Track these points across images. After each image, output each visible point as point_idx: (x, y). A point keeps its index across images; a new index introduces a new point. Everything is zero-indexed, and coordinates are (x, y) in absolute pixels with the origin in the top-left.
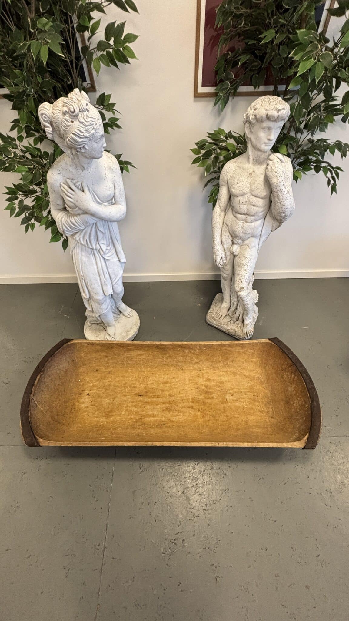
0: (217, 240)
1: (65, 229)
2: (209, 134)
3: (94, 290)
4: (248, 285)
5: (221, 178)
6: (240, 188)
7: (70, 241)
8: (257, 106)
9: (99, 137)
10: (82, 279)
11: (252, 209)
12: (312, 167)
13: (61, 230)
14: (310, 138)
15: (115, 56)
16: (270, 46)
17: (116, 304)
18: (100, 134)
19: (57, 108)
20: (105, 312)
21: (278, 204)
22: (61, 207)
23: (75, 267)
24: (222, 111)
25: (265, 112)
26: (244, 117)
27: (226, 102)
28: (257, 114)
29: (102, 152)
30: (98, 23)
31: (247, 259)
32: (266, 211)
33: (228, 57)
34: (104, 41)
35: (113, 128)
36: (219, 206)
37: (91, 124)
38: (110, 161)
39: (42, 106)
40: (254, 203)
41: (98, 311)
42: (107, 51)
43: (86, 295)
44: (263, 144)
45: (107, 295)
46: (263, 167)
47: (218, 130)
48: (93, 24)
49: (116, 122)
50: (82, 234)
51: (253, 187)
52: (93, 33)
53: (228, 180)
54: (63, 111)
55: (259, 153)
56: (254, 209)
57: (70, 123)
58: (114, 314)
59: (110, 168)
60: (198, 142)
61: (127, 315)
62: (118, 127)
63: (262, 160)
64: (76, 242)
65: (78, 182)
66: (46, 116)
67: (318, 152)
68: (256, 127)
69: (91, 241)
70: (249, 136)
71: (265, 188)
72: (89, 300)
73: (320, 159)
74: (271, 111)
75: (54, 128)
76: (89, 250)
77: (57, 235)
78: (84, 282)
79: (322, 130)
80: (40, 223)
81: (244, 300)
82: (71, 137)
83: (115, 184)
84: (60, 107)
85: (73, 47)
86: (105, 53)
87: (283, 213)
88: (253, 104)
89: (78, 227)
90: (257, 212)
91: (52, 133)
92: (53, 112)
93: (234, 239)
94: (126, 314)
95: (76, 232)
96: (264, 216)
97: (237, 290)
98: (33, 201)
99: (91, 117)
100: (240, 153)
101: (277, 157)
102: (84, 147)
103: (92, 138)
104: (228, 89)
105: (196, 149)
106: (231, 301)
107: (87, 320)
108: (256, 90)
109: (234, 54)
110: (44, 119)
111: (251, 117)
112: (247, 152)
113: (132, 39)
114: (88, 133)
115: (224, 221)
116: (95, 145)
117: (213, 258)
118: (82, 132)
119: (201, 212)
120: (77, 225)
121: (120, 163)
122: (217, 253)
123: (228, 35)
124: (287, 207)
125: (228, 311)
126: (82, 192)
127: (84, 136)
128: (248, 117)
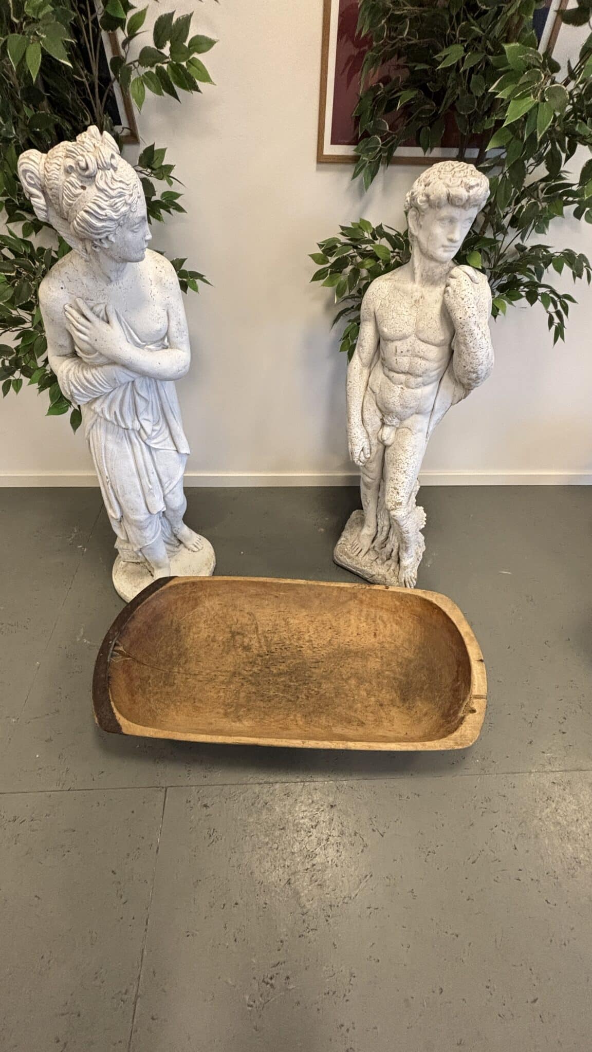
0: (355, 418)
1: (75, 391)
2: (342, 228)
3: (130, 505)
4: (409, 499)
5: (363, 307)
6: (397, 325)
7: (85, 412)
8: (431, 179)
9: (137, 221)
10: (108, 483)
11: (419, 364)
12: (523, 294)
13: (67, 393)
14: (519, 244)
15: (174, 78)
16: (453, 75)
17: (172, 527)
18: (139, 215)
19: (55, 161)
20: (150, 543)
21: (465, 358)
22: (68, 351)
23: (95, 461)
24: (366, 189)
25: (445, 190)
26: (406, 198)
27: (373, 174)
28: (431, 194)
29: (143, 250)
30: (142, 15)
31: (408, 453)
32: (443, 368)
33: (379, 93)
34: (154, 49)
35: (169, 212)
36: (360, 356)
37: (121, 195)
38: (159, 269)
39: (25, 156)
40: (422, 354)
41: (138, 540)
42: (157, 67)
43: (114, 512)
44: (440, 248)
45: (155, 512)
46: (440, 289)
47: (358, 222)
48: (132, 18)
49: (176, 201)
50: (107, 402)
51: (421, 325)
52: (132, 34)
53: (376, 312)
54: (64, 166)
55: (433, 264)
56: (422, 365)
57: (81, 191)
58: (168, 546)
59: (160, 281)
60: (322, 242)
61: (193, 547)
62: (179, 209)
63: (437, 278)
64: (96, 415)
65: (98, 304)
66: (32, 175)
67: (532, 268)
68: (427, 217)
69: (124, 414)
70: (415, 233)
71: (442, 327)
72: (120, 521)
73: (536, 280)
74: (456, 188)
75: (50, 200)
76: (121, 429)
77: (59, 402)
78: (110, 488)
79: (541, 230)
80: (29, 379)
81: (401, 524)
82: (82, 216)
83: (169, 311)
84: (60, 159)
85: (95, 58)
86: (154, 70)
87: (474, 372)
88: (424, 175)
89: (99, 389)
90: (426, 370)
91: (45, 208)
92: (45, 167)
93: (386, 415)
94: (190, 544)
95: (95, 397)
96: (439, 376)
97: (389, 507)
98: (17, 338)
99: (121, 181)
100: (398, 265)
101: (465, 273)
102: (107, 238)
103: (123, 222)
104: (378, 149)
105: (319, 254)
106: (377, 525)
107: (119, 556)
108: (427, 155)
109: (388, 86)
110: (29, 180)
111: (420, 199)
112: (410, 262)
113: (204, 47)
114: (117, 212)
115: (367, 385)
116: (130, 236)
117: (348, 448)
118: (104, 209)
119: (327, 367)
120: (96, 384)
121: (181, 274)
122: (356, 441)
123: (380, 51)
124: (481, 361)
125: (373, 541)
126: (107, 324)
127: (106, 216)
128: (413, 199)
